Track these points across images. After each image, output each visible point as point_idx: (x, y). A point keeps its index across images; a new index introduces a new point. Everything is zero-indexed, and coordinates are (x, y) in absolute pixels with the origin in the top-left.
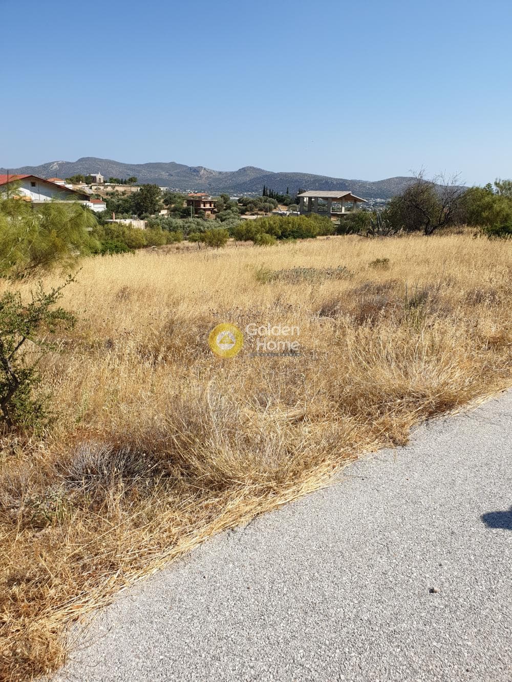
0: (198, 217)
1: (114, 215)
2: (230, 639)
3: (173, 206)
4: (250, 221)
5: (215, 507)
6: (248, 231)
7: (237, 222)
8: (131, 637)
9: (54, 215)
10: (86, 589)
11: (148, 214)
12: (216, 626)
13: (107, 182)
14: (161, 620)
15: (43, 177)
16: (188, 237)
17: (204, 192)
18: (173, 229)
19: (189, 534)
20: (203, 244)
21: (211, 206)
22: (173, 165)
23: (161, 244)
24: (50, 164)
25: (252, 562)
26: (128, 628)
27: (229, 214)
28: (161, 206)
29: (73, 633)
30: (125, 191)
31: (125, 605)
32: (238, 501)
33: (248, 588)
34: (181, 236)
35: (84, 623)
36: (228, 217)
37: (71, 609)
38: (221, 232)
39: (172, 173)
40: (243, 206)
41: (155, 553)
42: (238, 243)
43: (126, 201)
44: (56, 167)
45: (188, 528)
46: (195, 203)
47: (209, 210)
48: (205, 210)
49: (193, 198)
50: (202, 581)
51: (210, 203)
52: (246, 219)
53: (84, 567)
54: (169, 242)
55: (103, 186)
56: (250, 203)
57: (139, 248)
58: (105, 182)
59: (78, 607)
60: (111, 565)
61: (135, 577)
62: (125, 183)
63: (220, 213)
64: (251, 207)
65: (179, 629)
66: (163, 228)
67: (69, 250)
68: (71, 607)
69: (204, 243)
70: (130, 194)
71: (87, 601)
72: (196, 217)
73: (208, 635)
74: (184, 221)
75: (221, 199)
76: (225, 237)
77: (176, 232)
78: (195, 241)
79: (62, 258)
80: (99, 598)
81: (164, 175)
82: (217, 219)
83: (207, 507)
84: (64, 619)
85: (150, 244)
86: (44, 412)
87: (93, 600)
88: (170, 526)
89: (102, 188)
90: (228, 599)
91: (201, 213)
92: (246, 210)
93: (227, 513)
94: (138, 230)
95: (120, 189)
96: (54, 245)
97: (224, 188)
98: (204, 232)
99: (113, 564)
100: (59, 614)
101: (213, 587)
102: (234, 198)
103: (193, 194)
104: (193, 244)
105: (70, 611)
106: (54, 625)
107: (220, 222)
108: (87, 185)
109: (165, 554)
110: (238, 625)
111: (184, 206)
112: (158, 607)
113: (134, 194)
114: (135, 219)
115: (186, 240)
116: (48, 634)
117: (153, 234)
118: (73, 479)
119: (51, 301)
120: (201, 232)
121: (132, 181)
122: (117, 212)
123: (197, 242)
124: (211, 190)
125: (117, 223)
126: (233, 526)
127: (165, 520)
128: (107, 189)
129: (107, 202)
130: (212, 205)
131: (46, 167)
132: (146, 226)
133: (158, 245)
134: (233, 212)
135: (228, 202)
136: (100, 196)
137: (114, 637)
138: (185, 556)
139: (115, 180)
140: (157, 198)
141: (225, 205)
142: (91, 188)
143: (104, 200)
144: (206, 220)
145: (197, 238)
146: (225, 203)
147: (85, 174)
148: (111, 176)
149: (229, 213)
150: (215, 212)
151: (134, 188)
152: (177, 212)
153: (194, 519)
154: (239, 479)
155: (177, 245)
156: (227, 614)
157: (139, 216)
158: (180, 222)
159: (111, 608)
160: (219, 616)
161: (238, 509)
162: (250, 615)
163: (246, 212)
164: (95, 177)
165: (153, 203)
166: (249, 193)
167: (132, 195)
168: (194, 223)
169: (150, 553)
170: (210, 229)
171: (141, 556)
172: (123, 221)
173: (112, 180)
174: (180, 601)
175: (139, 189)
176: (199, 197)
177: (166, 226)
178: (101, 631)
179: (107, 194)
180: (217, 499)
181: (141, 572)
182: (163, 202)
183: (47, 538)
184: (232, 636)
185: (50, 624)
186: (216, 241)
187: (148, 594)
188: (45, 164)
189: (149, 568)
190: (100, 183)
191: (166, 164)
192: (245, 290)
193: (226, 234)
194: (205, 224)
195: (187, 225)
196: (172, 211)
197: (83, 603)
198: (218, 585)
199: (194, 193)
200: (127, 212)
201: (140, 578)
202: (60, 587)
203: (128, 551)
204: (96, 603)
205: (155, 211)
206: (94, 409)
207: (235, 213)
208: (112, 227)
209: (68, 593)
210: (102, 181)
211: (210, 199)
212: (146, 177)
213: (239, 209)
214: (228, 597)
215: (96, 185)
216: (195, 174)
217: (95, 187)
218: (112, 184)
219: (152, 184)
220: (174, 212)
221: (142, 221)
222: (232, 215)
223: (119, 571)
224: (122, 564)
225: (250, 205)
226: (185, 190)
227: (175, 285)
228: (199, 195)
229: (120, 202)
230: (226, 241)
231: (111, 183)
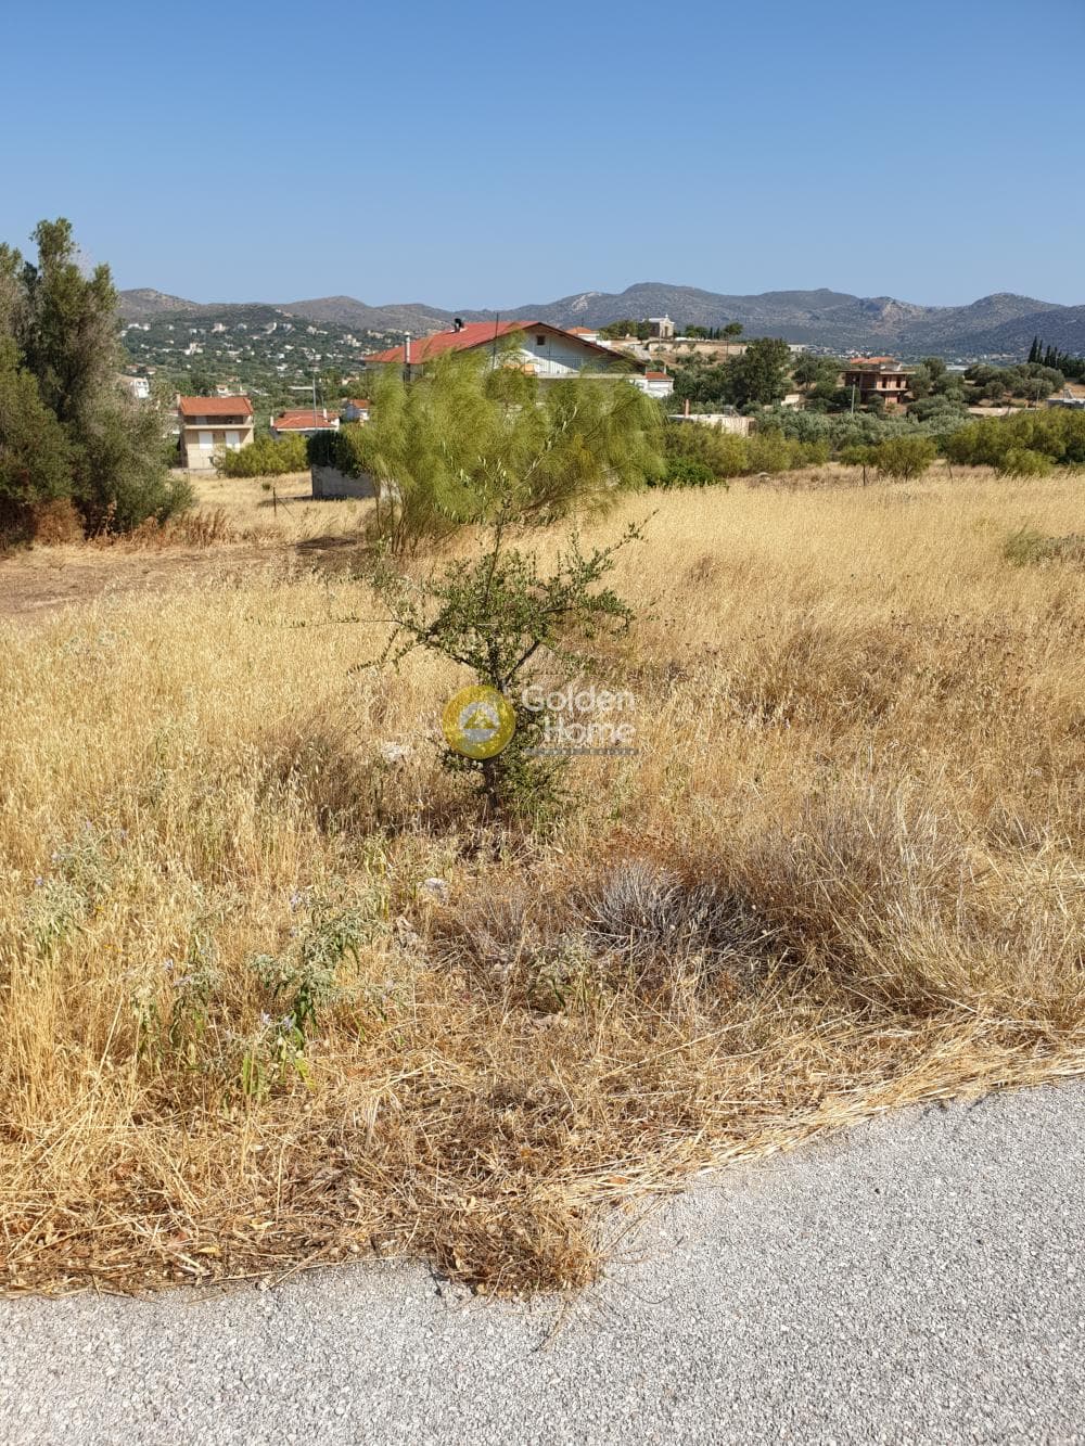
0: (866, 411)
1: (687, 405)
2: (936, 1339)
3: (813, 385)
4: (992, 419)
5: (904, 1047)
6: (982, 443)
7: (956, 421)
8: (722, 1269)
9: (583, 402)
10: (636, 1150)
11: (757, 404)
12: (904, 1301)
13: (679, 335)
14: (784, 1253)
15: (557, 326)
16: (839, 454)
17: (886, 355)
18: (807, 435)
19: (845, 1091)
20: (874, 470)
21: (898, 385)
22: (824, 296)
23: (778, 469)
24: (572, 299)
25: (988, 1186)
26: (715, 1249)
27: (939, 404)
28: (789, 385)
29: (609, 1226)
30: (715, 353)
31: (710, 1202)
32: (958, 1046)
33: (979, 1241)
34: (825, 452)
35: (630, 1215)
36: (935, 409)
37: (608, 1181)
38: (918, 444)
39: (818, 312)
40: (976, 385)
41: (773, 1114)
42: (956, 469)
43: (715, 375)
44: (582, 304)
45: (844, 1078)
46: (863, 380)
47: (893, 394)
48: (884, 394)
49: (861, 367)
50: (872, 1198)
51: (899, 379)
52: (978, 416)
53: (631, 1105)
54: (797, 464)
55: (671, 342)
56: (994, 378)
57: (732, 476)
58: (676, 335)
59: (621, 1181)
60: (684, 1117)
61: (732, 1152)
62: (717, 336)
63: (920, 400)
64: (994, 388)
65: (822, 1283)
66: (786, 435)
67: (604, 475)
68: (607, 1178)
69: (875, 467)
70: (723, 360)
71: (638, 1175)
72: (863, 410)
73: (887, 1316)
74: (832, 419)
75: (925, 369)
76: (925, 455)
77: (814, 442)
78: (854, 463)
79: (587, 492)
80: (661, 1174)
81: (802, 318)
82: (911, 415)
83: (884, 1044)
84: (596, 1197)
85: (757, 468)
86: (554, 791)
87: (648, 1175)
88: (804, 1067)
89: (668, 347)
90: (932, 1253)
91: (874, 401)
92: (983, 395)
93: (931, 1066)
94: (731, 438)
95: (706, 349)
96: (577, 465)
97: (935, 344)
98: (879, 443)
99: (688, 1116)
100: (587, 1183)
101: (896, 1218)
102: (956, 368)
103: (860, 359)
104: (850, 470)
105: (606, 1184)
106: (576, 1202)
107: (916, 422)
108: (639, 342)
109: (794, 1122)
110: (956, 1315)
111: (839, 386)
112: (776, 1225)
113: (733, 361)
114: (729, 414)
115: (833, 460)
116: (566, 1216)
117: (763, 447)
118: (604, 929)
119: (593, 576)
120: (870, 443)
121: (731, 332)
122: (693, 399)
123: (858, 465)
124: (903, 349)
125: (692, 421)
126: (942, 1097)
127: (792, 1052)
128: (679, 350)
129: (675, 377)
130: (903, 384)
131: (563, 305)
132: (751, 427)
133: (773, 469)
134: (949, 400)
135: (941, 376)
136: (662, 363)
137: (688, 1257)
138: (835, 1136)
139: (697, 330)
140: (781, 369)
141: (933, 384)
142: (647, 349)
143: (671, 373)
144: (883, 418)
145: (860, 457)
146: (933, 378)
147: (637, 318)
148: (689, 322)
149: (940, 400)
150: (907, 400)
151: (733, 347)
152: (821, 399)
153: (857, 1063)
154: (962, 998)
155: (814, 470)
156: (930, 1283)
157: (739, 406)
158: (824, 420)
159: (681, 1201)
160: (910, 1282)
161: (957, 1064)
162: (985, 1302)
163: (980, 399)
164: (658, 324)
165: (772, 379)
166: (994, 356)
167: (730, 362)
168: (857, 424)
169: (762, 1112)
170: (891, 437)
171: (744, 1113)
172: (703, 418)
173: (691, 331)
174: (823, 1225)
175: (745, 348)
176: (874, 366)
177: (794, 429)
178: (663, 1238)
179: (678, 360)
180: (909, 1033)
181: (742, 1145)
182: (793, 378)
183: (555, 1032)
184: (942, 1335)
185: (571, 1200)
186: (905, 464)
187: (756, 1194)
188: (564, 300)
189: (760, 1141)
190: (667, 337)
191: (808, 293)
192: (975, 577)
193: (930, 449)
194: (883, 426)
195: (841, 427)
196: (810, 397)
197: (629, 1176)
198: (908, 1215)
199: (864, 356)
200: (715, 398)
201: (741, 1157)
202: (588, 1133)
203: (717, 1098)
204: (654, 1182)
205: (774, 397)
206: (642, 797)
207: (956, 402)
208: (681, 431)
209: (603, 1148)
210: (670, 333)
211: (898, 369)
212: (760, 323)
213: (965, 392)
214: (931, 1248)
215: (657, 342)
216: (871, 314)
217: (656, 346)
218: (690, 339)
219: (773, 338)
220: (813, 400)
221: (744, 419)
222: (947, 407)
223: (700, 1132)
224: (707, 1119)
225: (993, 383)
226: (843, 351)
227: (813, 558)
228: (875, 360)
229: (703, 377)
230: (927, 465)
231: (687, 336)
